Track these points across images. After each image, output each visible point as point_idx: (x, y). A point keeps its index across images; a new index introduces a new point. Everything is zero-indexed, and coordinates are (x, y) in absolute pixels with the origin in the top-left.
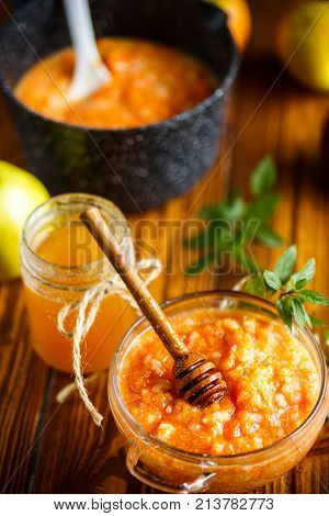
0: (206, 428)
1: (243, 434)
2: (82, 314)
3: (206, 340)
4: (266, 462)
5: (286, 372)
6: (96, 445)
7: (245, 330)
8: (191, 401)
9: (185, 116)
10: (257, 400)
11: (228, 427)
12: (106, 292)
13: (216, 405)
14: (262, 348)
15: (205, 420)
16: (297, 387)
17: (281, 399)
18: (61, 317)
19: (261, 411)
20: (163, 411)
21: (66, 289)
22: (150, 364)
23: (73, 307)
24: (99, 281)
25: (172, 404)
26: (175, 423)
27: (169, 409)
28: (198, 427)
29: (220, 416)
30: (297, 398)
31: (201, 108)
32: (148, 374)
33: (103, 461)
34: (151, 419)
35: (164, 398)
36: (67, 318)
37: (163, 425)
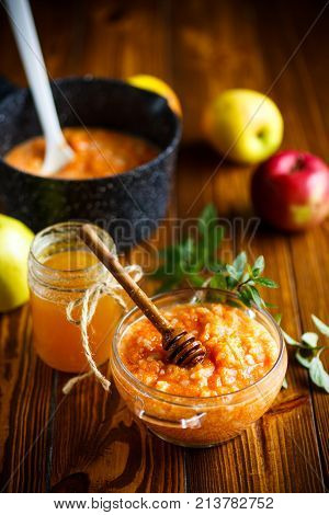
0: (194, 382)
1: (224, 385)
2: (85, 306)
3: (184, 324)
4: (244, 403)
5: (251, 339)
6: (99, 421)
7: (214, 313)
8: (179, 364)
9: (145, 167)
10: (231, 359)
11: (211, 381)
12: (101, 292)
13: (199, 365)
14: (229, 325)
15: (193, 376)
16: (261, 349)
17: (249, 357)
18: (69, 310)
19: (236, 367)
20: (158, 374)
21: (70, 291)
22: (142, 343)
23: (77, 303)
24: (95, 282)
25: (165, 368)
26: (169, 381)
27: (163, 372)
28: (188, 382)
29: (204, 372)
30: (261, 357)
31: (156, 161)
32: (141, 350)
33: (107, 433)
34: (149, 380)
35: (158, 365)
36: (72, 312)
37: (160, 383)
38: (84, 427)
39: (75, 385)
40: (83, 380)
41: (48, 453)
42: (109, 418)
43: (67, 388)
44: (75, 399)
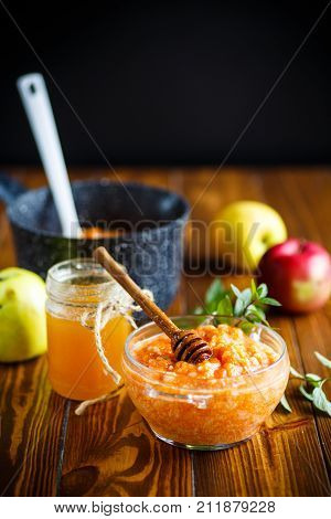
0: (201, 373)
1: (229, 376)
2: (99, 313)
6: (110, 433)
7: (220, 329)
8: (187, 360)
10: (236, 356)
11: (218, 374)
12: (114, 309)
13: (206, 361)
14: (235, 339)
15: (200, 369)
16: (265, 356)
17: (255, 360)
18: (83, 319)
19: (241, 364)
20: (167, 368)
22: (152, 349)
25: (174, 364)
26: (177, 372)
27: (171, 367)
28: (195, 373)
29: (211, 367)
30: (265, 361)
33: (117, 441)
35: (166, 362)
36: (87, 320)
38: (95, 437)
39: (87, 408)
40: (94, 405)
41: (59, 454)
42: (119, 431)
43: (79, 410)
44: (86, 420)
